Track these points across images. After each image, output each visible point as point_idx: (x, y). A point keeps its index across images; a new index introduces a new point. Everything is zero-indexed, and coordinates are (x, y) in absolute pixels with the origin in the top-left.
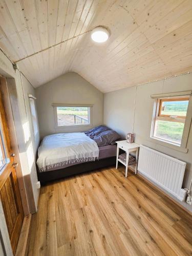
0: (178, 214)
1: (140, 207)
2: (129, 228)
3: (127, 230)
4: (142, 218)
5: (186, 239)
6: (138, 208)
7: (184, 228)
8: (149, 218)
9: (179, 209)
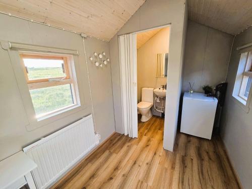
0: (104, 152)
1: (111, 178)
2: (139, 181)
3: (142, 182)
4: (123, 173)
5: (122, 148)
6: (113, 180)
7: (113, 149)
8: (119, 168)
9: (98, 151)
